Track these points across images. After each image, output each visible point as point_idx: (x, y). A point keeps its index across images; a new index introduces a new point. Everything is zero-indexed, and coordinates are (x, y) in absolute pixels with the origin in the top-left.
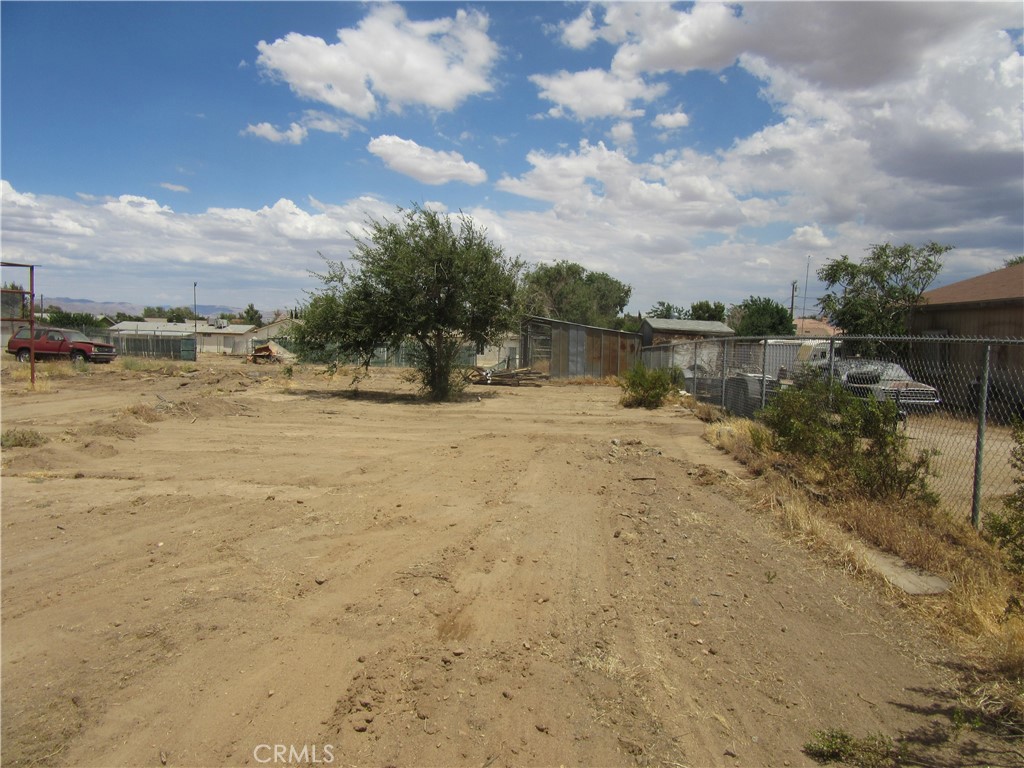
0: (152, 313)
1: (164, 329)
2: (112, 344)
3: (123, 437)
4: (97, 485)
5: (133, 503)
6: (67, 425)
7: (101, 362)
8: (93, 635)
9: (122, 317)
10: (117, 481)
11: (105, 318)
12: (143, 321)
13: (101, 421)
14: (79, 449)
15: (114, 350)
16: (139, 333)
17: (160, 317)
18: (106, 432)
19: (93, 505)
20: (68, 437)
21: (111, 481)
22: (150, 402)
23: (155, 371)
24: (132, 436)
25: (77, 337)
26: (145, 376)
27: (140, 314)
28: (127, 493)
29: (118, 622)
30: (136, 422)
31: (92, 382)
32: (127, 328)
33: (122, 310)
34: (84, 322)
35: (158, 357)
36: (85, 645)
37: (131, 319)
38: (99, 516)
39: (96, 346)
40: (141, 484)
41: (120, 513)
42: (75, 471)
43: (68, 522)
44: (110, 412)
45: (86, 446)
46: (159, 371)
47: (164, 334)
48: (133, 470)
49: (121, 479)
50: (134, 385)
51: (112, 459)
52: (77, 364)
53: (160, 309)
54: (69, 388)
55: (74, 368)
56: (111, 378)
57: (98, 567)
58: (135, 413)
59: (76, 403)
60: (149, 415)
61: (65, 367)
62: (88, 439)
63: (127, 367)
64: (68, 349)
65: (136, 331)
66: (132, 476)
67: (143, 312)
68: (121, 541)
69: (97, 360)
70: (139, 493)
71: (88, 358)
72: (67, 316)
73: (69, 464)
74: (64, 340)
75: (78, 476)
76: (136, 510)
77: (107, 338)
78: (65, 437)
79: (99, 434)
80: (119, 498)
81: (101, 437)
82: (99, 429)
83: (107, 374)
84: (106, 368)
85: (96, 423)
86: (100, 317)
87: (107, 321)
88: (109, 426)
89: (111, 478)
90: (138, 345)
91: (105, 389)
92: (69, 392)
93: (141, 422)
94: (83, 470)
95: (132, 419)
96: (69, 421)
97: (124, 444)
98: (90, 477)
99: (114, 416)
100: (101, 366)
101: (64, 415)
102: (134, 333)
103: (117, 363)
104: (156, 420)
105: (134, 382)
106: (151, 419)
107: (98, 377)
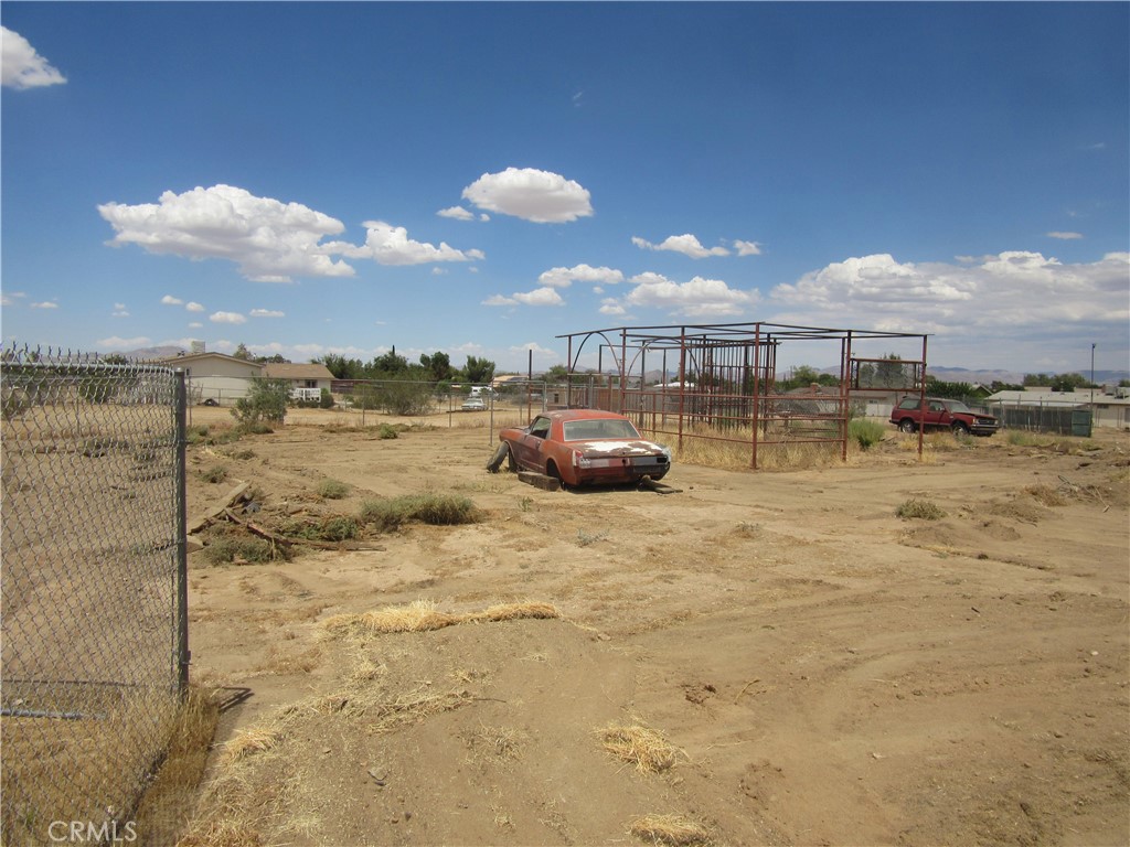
0: (1032, 381)
1: (1049, 399)
2: (991, 415)
3: (1023, 519)
4: (1004, 570)
5: (1050, 597)
6: (960, 500)
7: (984, 435)
8: (1031, 739)
9: (998, 386)
10: (1025, 569)
11: (980, 388)
12: (1023, 390)
13: (997, 499)
14: (977, 528)
15: (996, 422)
16: (1022, 403)
17: (1042, 385)
18: (1004, 512)
19: (1004, 591)
20: (965, 514)
21: (1018, 567)
22: (1048, 481)
23: (1045, 448)
24: (1033, 520)
25: (958, 408)
26: (1035, 451)
27: (1019, 382)
28: (1039, 584)
29: (1059, 733)
30: (1036, 504)
31: (977, 456)
32: (1007, 398)
33: (998, 378)
34: (959, 391)
35: (1044, 432)
36: (1024, 747)
37: (1009, 388)
38: (1013, 604)
39: (977, 417)
40: (1054, 576)
41: (1036, 606)
42: (979, 551)
43: (981, 605)
44: (1002, 490)
45: (986, 525)
46: (1051, 448)
47: (1051, 404)
48: (1041, 559)
49: (1029, 567)
50: (1024, 462)
51: (1014, 543)
52: (960, 437)
53: (1042, 377)
54: (955, 461)
55: (957, 440)
56: (997, 453)
57: (1023, 663)
58: (1034, 494)
59: (964, 477)
60: (1050, 498)
61: (947, 439)
62: (987, 518)
63: (1012, 441)
64: (949, 421)
65: (1019, 401)
66: (1042, 565)
67: (1022, 380)
68: (1045, 639)
69: (978, 433)
70: (1056, 587)
71: (969, 430)
72: (943, 386)
73: (970, 542)
74: (945, 411)
75: (982, 557)
76: (1055, 605)
77: (986, 409)
78: (962, 513)
79: (996, 514)
80: (1031, 588)
81: (999, 518)
82: (995, 508)
83: (993, 448)
84: (990, 441)
85: (992, 501)
86: (976, 386)
87: (983, 391)
88: (1007, 506)
89: (1018, 564)
90: (1021, 418)
91: (992, 464)
92: (954, 466)
93: (1041, 504)
94: (985, 551)
95: (1031, 500)
96: (959, 496)
97: (1024, 528)
98: (994, 560)
99: (1008, 495)
100: (984, 439)
101: (955, 490)
102: (1016, 403)
103: (1001, 436)
104: (1059, 504)
105: (1022, 458)
106: (1053, 503)
107: (983, 452)
